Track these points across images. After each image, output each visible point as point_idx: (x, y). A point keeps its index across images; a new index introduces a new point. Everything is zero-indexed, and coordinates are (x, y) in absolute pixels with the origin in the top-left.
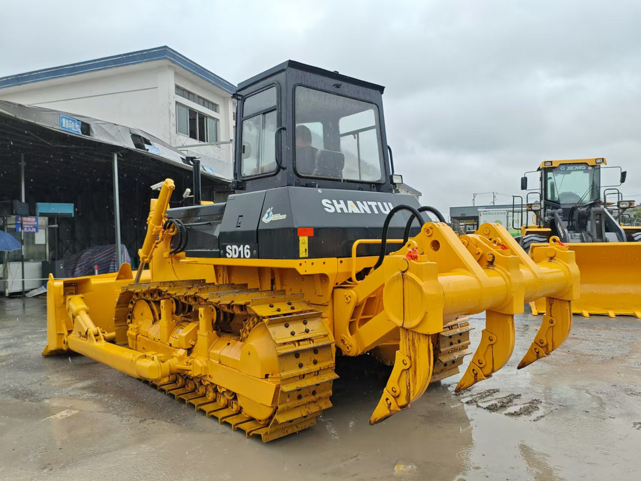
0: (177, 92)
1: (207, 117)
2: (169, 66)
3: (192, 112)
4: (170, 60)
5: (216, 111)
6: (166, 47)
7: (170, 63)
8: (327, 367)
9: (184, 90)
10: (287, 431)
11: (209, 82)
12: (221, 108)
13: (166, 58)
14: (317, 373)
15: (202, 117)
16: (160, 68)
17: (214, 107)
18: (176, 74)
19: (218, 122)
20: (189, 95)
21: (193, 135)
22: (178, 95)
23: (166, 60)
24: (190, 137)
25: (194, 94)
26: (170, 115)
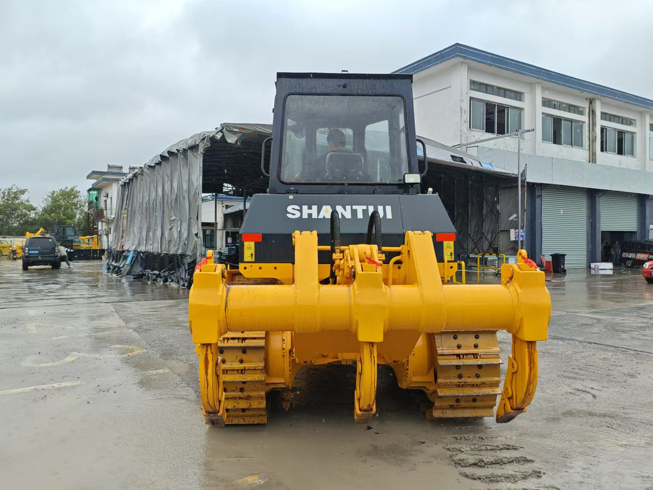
0: (472, 87)
1: (508, 108)
2: (462, 63)
3: (490, 106)
4: (461, 56)
5: (520, 100)
6: (457, 44)
7: (462, 60)
8: (253, 368)
9: (481, 84)
10: (232, 420)
11: (509, 70)
12: (527, 97)
13: (457, 56)
14: (242, 371)
15: (502, 109)
16: (454, 66)
17: (518, 96)
18: (470, 69)
19: (522, 112)
20: (487, 88)
21: (489, 129)
22: (474, 90)
23: (458, 58)
24: (486, 132)
25: (492, 86)
26: (461, 112)
